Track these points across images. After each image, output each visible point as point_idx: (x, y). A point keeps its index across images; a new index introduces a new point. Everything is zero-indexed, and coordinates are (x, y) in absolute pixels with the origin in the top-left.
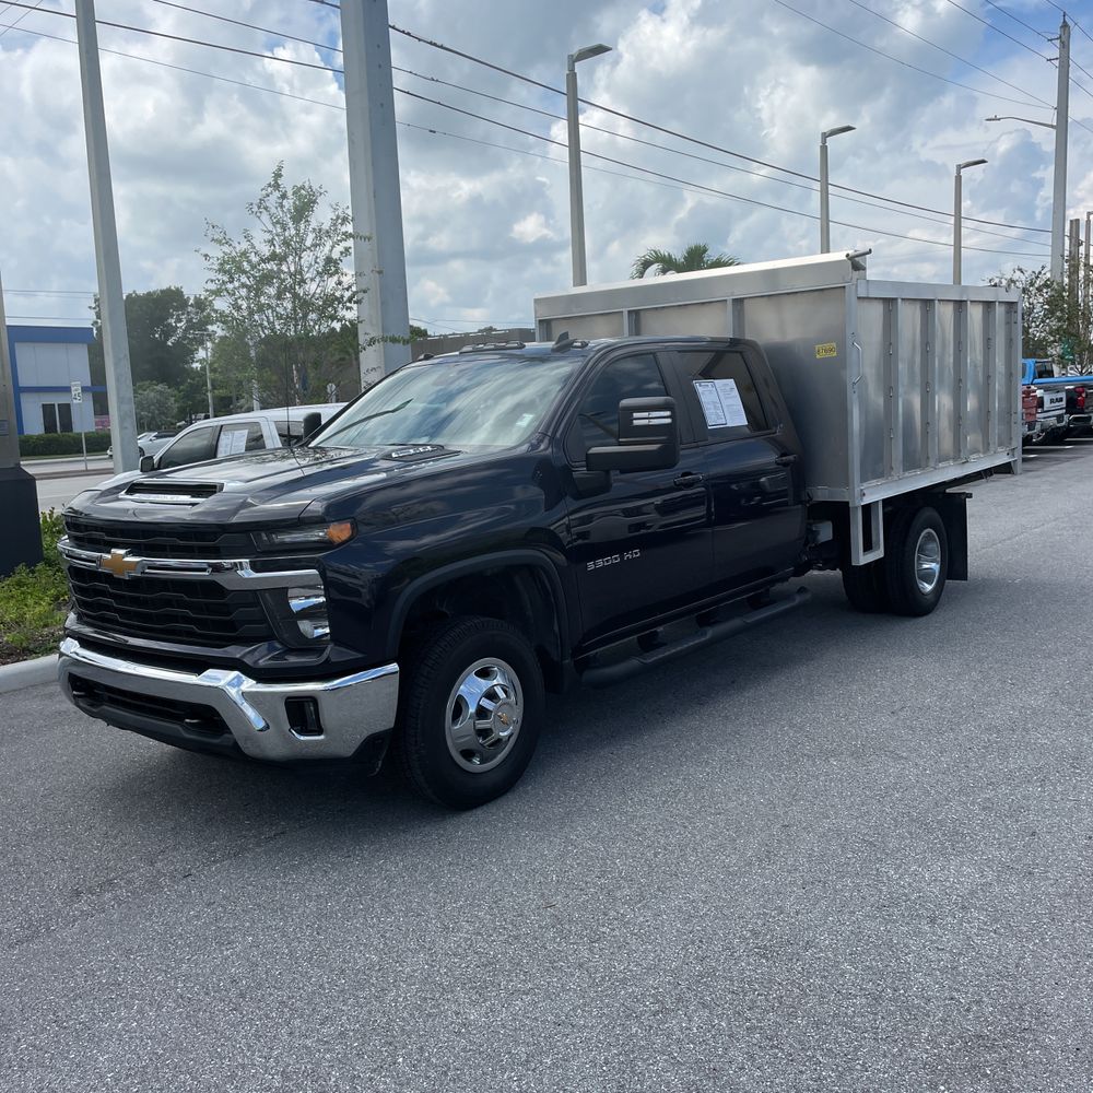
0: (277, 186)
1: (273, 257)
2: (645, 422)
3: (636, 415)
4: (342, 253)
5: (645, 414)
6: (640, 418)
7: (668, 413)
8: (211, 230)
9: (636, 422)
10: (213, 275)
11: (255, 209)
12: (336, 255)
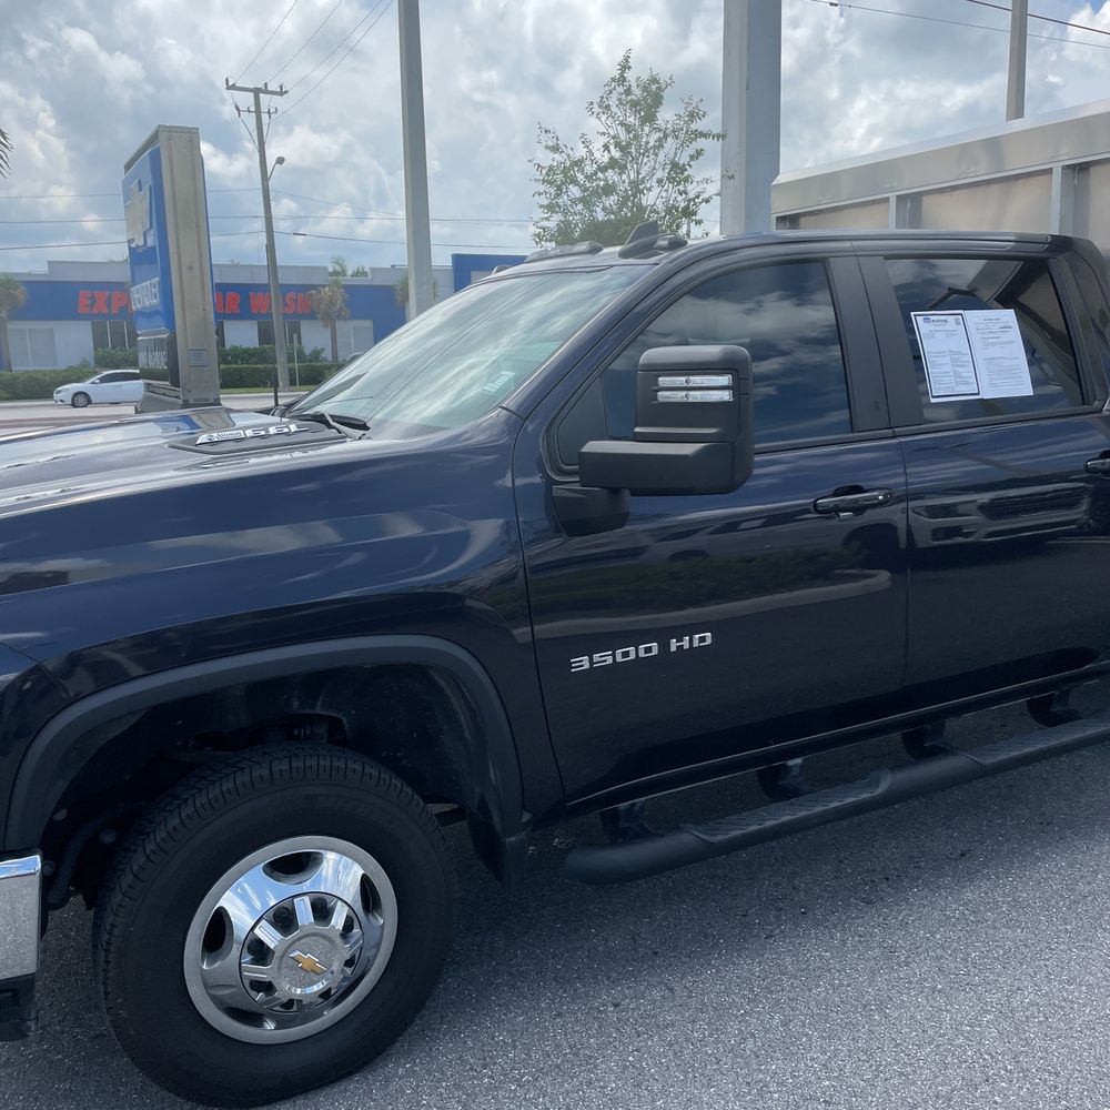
0: (622, 80)
1: (613, 163)
2: (679, 396)
3: (664, 381)
4: (692, 157)
5: (680, 380)
6: (672, 389)
7: (725, 380)
8: (543, 135)
9: (663, 396)
10: (542, 188)
11: (596, 109)
12: (683, 159)
